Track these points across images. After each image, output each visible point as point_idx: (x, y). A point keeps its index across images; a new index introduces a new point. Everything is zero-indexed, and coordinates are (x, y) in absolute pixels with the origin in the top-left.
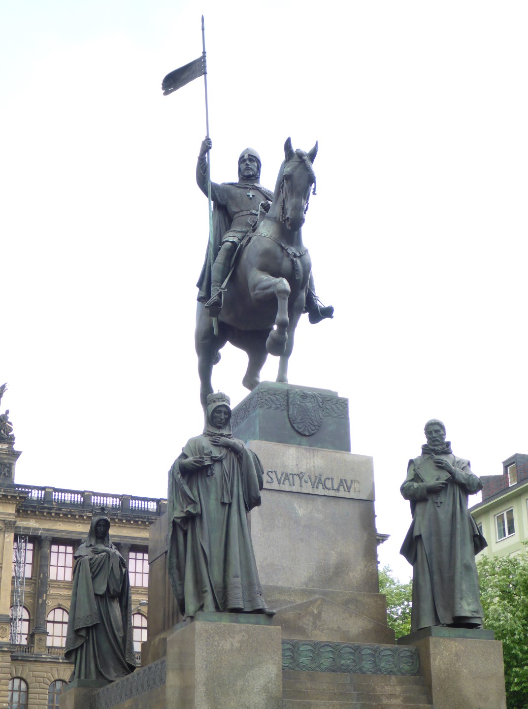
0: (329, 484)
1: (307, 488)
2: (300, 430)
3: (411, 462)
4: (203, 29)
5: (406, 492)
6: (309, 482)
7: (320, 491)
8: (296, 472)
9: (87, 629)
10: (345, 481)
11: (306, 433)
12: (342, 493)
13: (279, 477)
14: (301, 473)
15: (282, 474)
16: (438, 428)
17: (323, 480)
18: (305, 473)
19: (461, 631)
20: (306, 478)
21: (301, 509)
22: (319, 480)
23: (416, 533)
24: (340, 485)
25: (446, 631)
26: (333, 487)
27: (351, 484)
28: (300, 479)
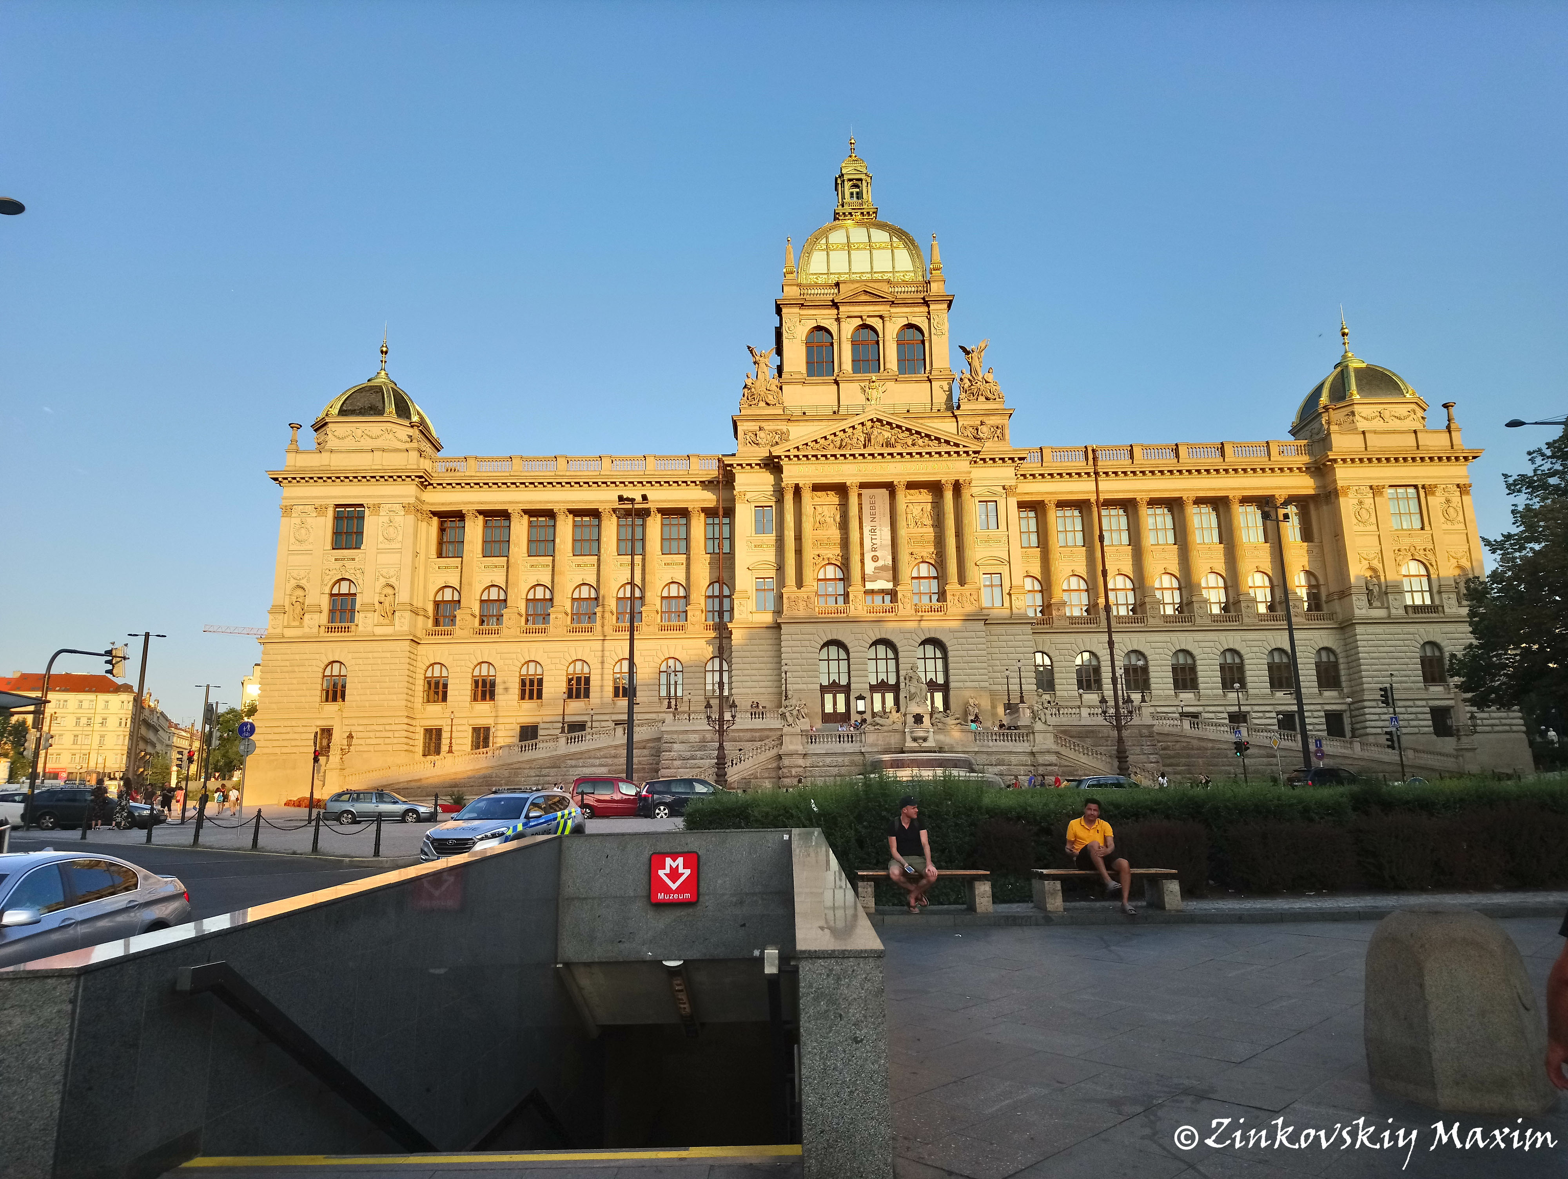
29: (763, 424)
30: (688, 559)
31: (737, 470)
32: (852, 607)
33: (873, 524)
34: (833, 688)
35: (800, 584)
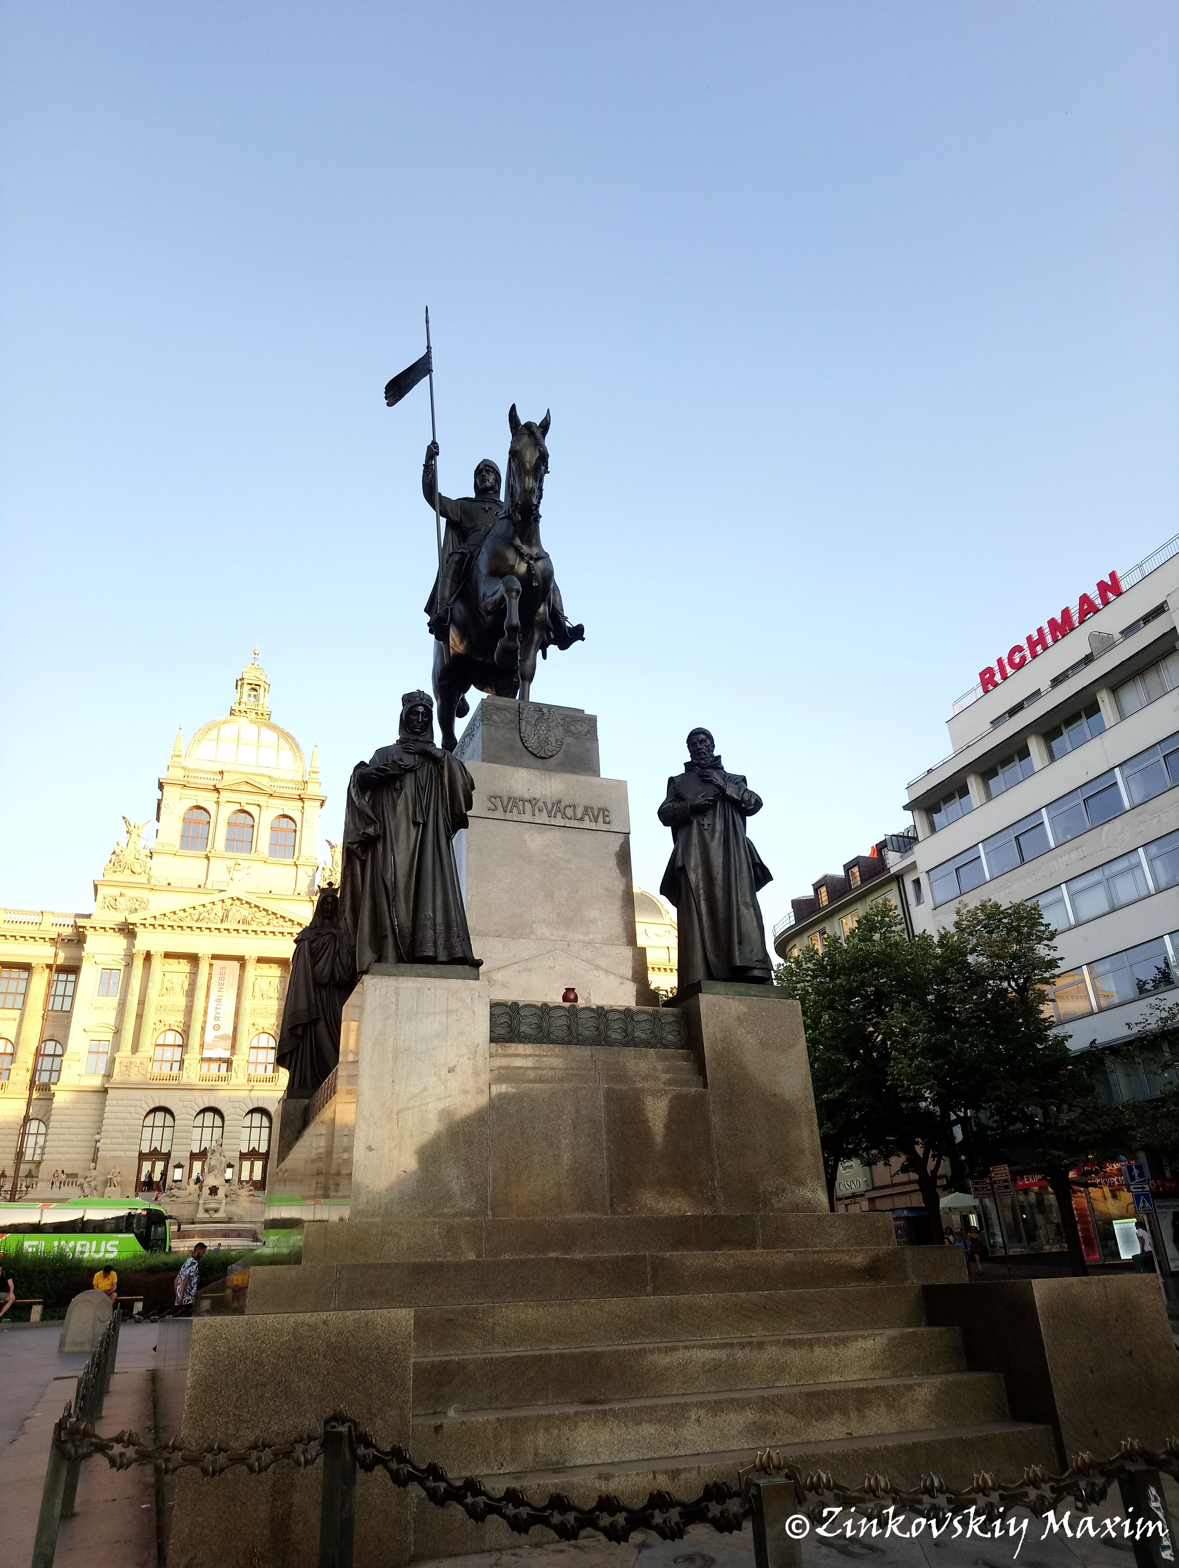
0: (569, 812)
1: (543, 818)
2: (535, 752)
3: (671, 780)
4: (427, 322)
5: (666, 815)
6: (545, 810)
7: (559, 821)
8: (526, 796)
9: (305, 1026)
10: (591, 808)
11: (543, 755)
12: (587, 824)
13: (504, 804)
14: (534, 799)
15: (509, 799)
16: (703, 736)
17: (562, 807)
18: (539, 799)
19: (742, 987)
20: (540, 804)
21: (533, 843)
22: (558, 807)
23: (679, 864)
24: (584, 814)
25: (720, 986)
26: (575, 816)
27: (599, 813)
28: (533, 806)
29: (124, 891)
30: (22, 1015)
31: (89, 933)
32: (185, 1075)
33: (220, 994)
34: (155, 1155)
35: (135, 1049)
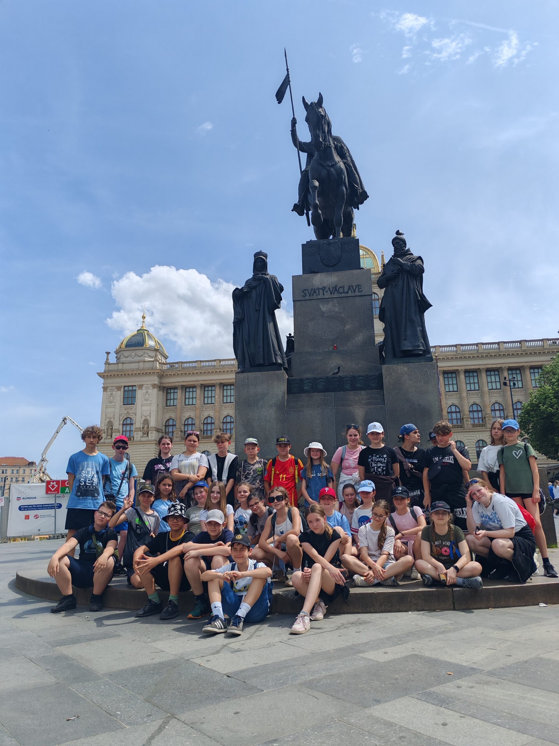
0: (341, 290)
1: (327, 295)
2: (327, 264)
4: (286, 56)
6: (329, 291)
7: (336, 295)
8: (320, 287)
10: (352, 286)
11: (332, 265)
12: (350, 294)
13: (310, 292)
14: (324, 287)
15: (312, 290)
17: (337, 289)
18: (326, 287)
20: (327, 289)
21: (324, 308)
22: (335, 289)
24: (348, 290)
26: (344, 291)
27: (356, 287)
28: (323, 291)
